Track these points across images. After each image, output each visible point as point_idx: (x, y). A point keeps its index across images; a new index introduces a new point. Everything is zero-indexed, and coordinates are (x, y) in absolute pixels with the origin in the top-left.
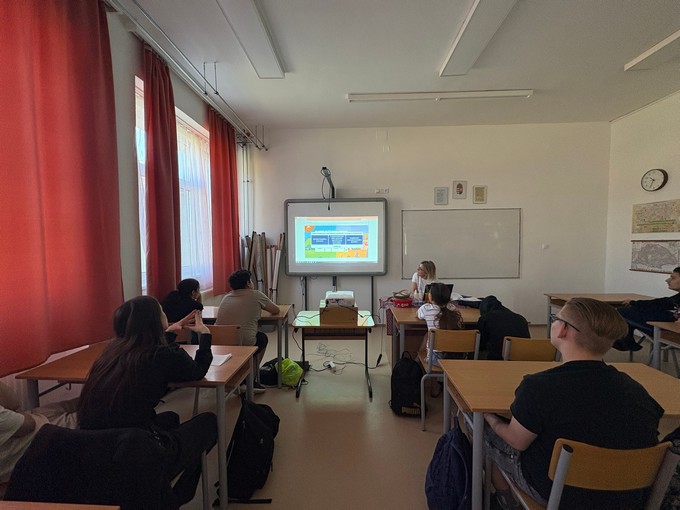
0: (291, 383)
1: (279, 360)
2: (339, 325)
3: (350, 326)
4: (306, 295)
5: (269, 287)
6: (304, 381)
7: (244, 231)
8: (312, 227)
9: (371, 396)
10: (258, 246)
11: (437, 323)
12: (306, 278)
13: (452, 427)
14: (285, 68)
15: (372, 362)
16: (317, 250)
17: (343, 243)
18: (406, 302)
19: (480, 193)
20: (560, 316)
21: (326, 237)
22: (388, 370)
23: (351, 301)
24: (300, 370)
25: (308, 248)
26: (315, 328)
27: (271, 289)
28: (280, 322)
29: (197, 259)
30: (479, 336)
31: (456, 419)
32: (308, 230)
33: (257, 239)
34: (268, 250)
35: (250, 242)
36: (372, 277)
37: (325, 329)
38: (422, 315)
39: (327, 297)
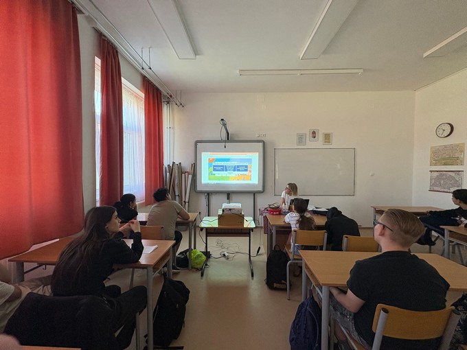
0: (199, 266)
1: (189, 250)
2: (231, 227)
3: (239, 227)
4: (209, 206)
5: (183, 200)
6: (207, 265)
7: (167, 162)
8: (213, 159)
9: (253, 275)
10: (176, 171)
11: (298, 225)
12: (209, 194)
13: (308, 297)
14: (196, 52)
15: (253, 252)
16: (216, 175)
17: (234, 170)
18: (277, 211)
19: (327, 138)
20: (380, 221)
21: (223, 166)
22: (264, 258)
23: (240, 210)
24: (204, 258)
25: (211, 173)
26: (215, 229)
27: (185, 202)
28: (191, 224)
29: (134, 180)
30: (326, 234)
31: (311, 291)
32: (211, 161)
33: (176, 167)
34: (183, 175)
35: (171, 169)
36: (254, 194)
37: (222, 229)
38: (288, 220)
39: (223, 207)
